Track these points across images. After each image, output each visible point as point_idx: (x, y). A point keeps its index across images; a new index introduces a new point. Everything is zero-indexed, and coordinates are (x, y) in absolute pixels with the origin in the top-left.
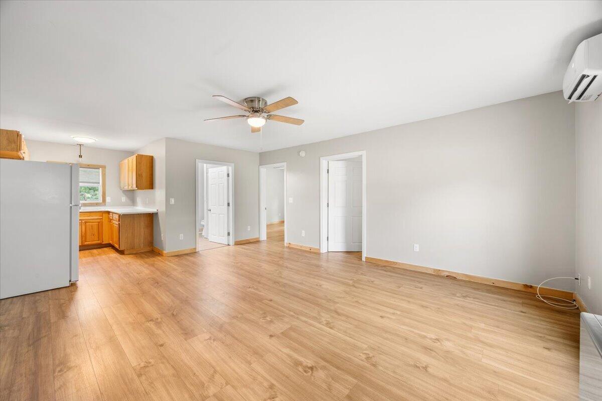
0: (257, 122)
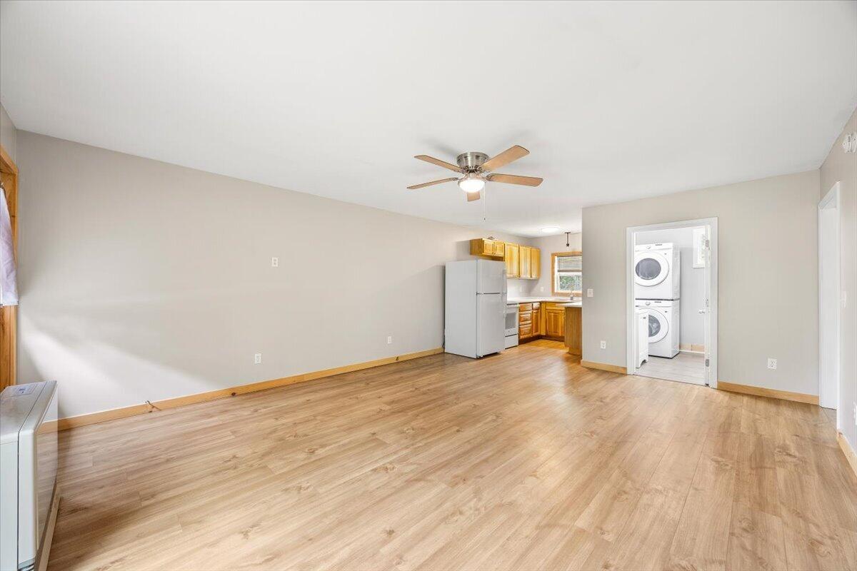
0: (473, 185)
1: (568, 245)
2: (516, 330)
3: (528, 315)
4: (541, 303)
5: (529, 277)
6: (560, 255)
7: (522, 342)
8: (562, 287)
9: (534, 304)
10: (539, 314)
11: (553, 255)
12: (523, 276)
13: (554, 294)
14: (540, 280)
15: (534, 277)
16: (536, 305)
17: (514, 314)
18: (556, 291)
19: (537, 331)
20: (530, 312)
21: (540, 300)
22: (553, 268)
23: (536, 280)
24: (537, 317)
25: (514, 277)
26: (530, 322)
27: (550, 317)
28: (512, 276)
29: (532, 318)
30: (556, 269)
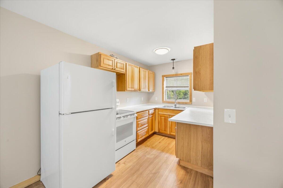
1: (173, 68)
2: (134, 137)
3: (145, 120)
4: (155, 109)
5: (148, 90)
6: (167, 76)
7: (138, 144)
8: (169, 98)
9: (150, 111)
10: (154, 117)
11: (163, 76)
12: (142, 90)
13: (163, 102)
14: (155, 93)
15: (151, 91)
16: (151, 112)
17: (132, 123)
18: (165, 100)
19: (152, 130)
20: (147, 117)
21: (155, 107)
22: (163, 85)
23: (152, 93)
24: (152, 120)
25: (135, 91)
26: (147, 125)
27: (161, 119)
28: (133, 89)
29: (148, 122)
30: (165, 86)
